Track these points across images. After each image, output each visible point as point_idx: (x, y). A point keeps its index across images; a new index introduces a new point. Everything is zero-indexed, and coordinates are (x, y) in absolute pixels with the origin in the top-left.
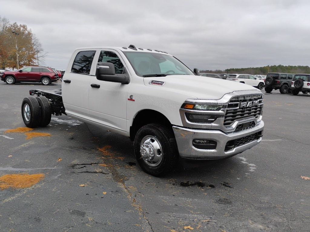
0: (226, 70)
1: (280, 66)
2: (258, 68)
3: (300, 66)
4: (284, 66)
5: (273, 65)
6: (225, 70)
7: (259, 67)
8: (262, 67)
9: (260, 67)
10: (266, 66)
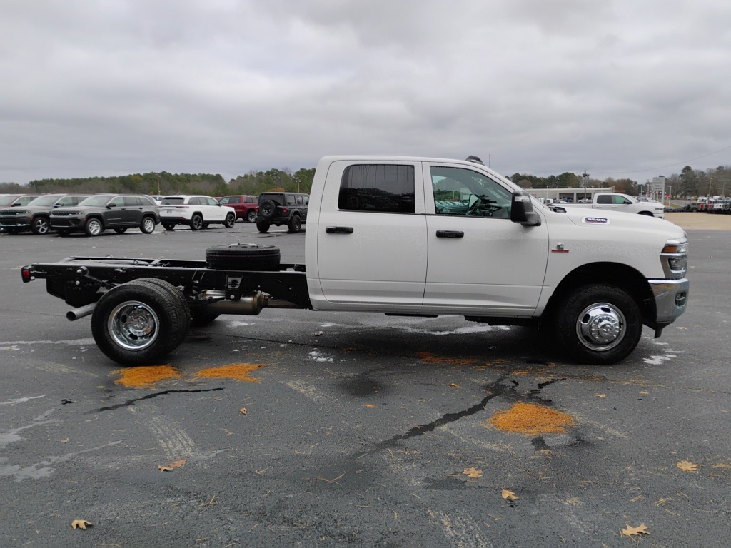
0: (32, 183)
1: (163, 174)
2: (115, 178)
3: (204, 174)
4: (173, 173)
5: (149, 173)
6: (28, 183)
7: (117, 176)
8: (124, 177)
9: (120, 177)
10: (132, 174)
